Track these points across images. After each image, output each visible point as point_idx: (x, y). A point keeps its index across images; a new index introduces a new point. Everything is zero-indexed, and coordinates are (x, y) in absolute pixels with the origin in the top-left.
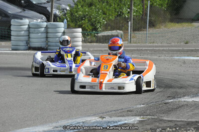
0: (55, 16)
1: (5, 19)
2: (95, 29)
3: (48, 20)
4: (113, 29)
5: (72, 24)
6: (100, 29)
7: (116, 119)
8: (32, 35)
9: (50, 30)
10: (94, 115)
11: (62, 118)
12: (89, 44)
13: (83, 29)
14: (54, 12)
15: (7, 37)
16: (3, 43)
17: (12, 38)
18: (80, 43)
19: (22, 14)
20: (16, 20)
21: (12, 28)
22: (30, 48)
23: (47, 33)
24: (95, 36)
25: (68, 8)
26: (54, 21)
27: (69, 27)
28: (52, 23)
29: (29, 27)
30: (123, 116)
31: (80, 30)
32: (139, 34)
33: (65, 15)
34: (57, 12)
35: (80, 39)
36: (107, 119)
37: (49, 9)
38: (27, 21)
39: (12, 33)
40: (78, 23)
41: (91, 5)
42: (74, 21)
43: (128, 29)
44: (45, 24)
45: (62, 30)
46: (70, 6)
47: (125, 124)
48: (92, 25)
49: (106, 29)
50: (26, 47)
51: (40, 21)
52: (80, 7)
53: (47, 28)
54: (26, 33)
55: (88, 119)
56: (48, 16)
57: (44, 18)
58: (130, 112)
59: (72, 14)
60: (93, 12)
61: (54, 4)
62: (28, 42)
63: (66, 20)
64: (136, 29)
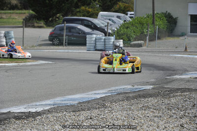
0: (109, 33)
1: (83, 35)
2: (130, 40)
3: (106, 35)
4: (139, 40)
5: (118, 38)
6: (132, 40)
8: (97, 43)
9: (106, 41)
10: (129, 85)
11: (112, 86)
12: (126, 48)
13: (124, 40)
15: (84, 44)
16: (82, 47)
17: (87, 44)
19: (93, 32)
20: (89, 36)
21: (87, 39)
22: (96, 50)
23: (105, 42)
24: (129, 44)
26: (109, 36)
27: (116, 39)
29: (96, 39)
30: (144, 85)
31: (122, 40)
32: (152, 43)
33: (114, 33)
34: (110, 31)
36: (136, 87)
37: (106, 30)
38: (95, 36)
39: (87, 42)
40: (121, 37)
41: (127, 28)
42: (119, 36)
43: (146, 40)
44: (104, 37)
45: (113, 40)
46: (116, 28)
48: (128, 38)
49: (135, 40)
50: (94, 49)
51: (101, 35)
52: (122, 29)
53: (105, 39)
54: (94, 42)
55: (126, 87)
56: (106, 33)
57: (104, 34)
58: (148, 83)
59: (118, 33)
60: (129, 31)
61: (109, 27)
62: (95, 47)
63: (114, 36)
64: (151, 40)
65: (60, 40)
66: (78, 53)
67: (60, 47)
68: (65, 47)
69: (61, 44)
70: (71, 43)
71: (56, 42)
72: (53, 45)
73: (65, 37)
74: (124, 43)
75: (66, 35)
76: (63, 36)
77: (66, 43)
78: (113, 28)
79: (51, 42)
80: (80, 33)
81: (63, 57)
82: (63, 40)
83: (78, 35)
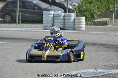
0: (69, 9)
1: (39, 11)
2: (93, 17)
3: (65, 12)
4: (103, 17)
5: (79, 14)
6: (96, 17)
7: (105, 71)
8: (55, 21)
9: (66, 18)
10: (92, 68)
11: (72, 70)
12: (89, 26)
13: (86, 17)
14: (68, 7)
15: (40, 22)
16: (38, 25)
17: (44, 22)
18: (84, 26)
19: (50, 8)
20: (46, 12)
21: (44, 16)
23: (64, 19)
24: (93, 21)
25: (77, 5)
26: (69, 12)
27: (77, 16)
28: (67, 13)
29: (54, 16)
30: (109, 69)
31: (84, 18)
33: (75, 9)
34: (71, 7)
35: (84, 23)
36: (99, 71)
37: (66, 5)
38: (52, 12)
39: (44, 19)
40: (83, 14)
41: (90, 3)
42: (81, 12)
43: (112, 18)
44: (63, 14)
45: (73, 18)
46: (78, 4)
47: (110, 74)
48: (91, 15)
49: (99, 17)
51: (60, 12)
52: (84, 4)
53: (64, 16)
54: (52, 20)
55: (88, 70)
56: (65, 9)
57: (63, 10)
58: (113, 67)
59: (79, 9)
60: (92, 7)
61: (69, 2)
62: (53, 25)
63: (75, 12)
65: (12, 17)
66: (34, 31)
67: (13, 25)
68: (18, 25)
69: (13, 21)
70: (25, 21)
71: (8, 18)
72: (4, 22)
73: (18, 14)
74: (86, 21)
75: (19, 12)
76: (15, 12)
77: (19, 20)
78: (74, 3)
79: (2, 19)
80: (35, 9)
81: (16, 37)
82: (16, 17)
83: (33, 10)
